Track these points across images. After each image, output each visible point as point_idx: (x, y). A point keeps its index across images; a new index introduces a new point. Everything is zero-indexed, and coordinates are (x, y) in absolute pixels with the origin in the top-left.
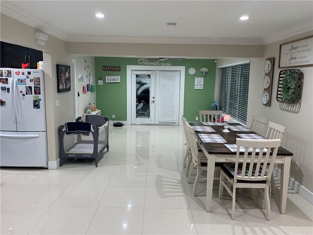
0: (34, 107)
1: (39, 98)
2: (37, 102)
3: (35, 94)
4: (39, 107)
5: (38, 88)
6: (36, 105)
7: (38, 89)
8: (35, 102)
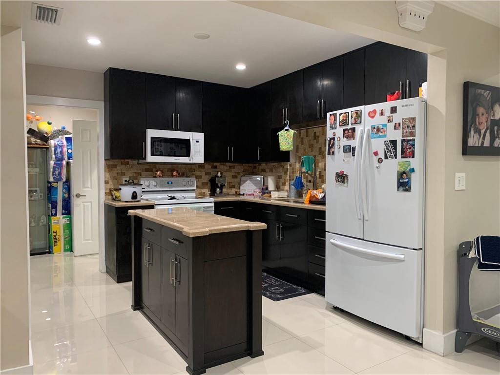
0: (398, 187)
1: (409, 165)
2: (405, 176)
3: (402, 157)
4: (410, 188)
5: (411, 143)
6: (404, 184)
7: (411, 145)
8: (401, 175)
